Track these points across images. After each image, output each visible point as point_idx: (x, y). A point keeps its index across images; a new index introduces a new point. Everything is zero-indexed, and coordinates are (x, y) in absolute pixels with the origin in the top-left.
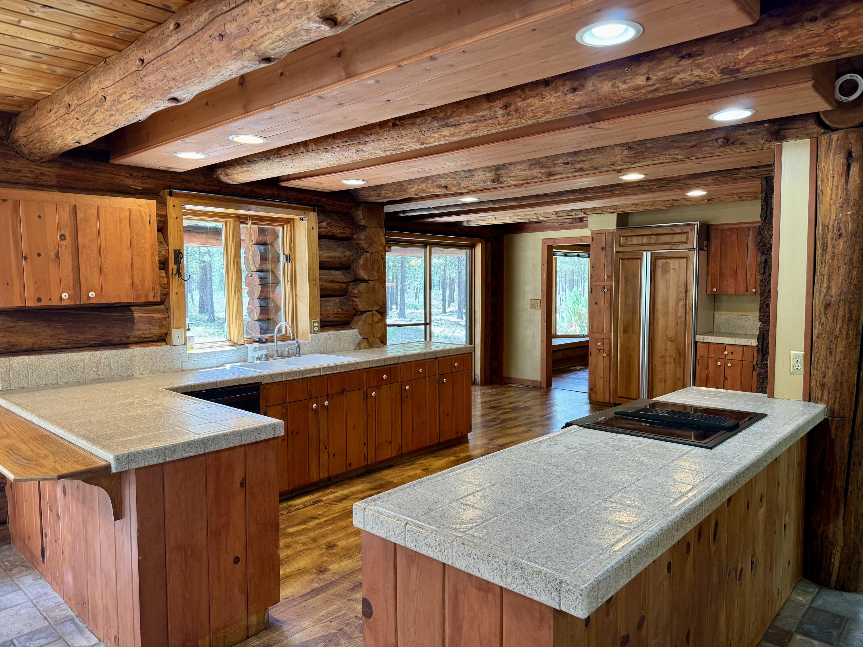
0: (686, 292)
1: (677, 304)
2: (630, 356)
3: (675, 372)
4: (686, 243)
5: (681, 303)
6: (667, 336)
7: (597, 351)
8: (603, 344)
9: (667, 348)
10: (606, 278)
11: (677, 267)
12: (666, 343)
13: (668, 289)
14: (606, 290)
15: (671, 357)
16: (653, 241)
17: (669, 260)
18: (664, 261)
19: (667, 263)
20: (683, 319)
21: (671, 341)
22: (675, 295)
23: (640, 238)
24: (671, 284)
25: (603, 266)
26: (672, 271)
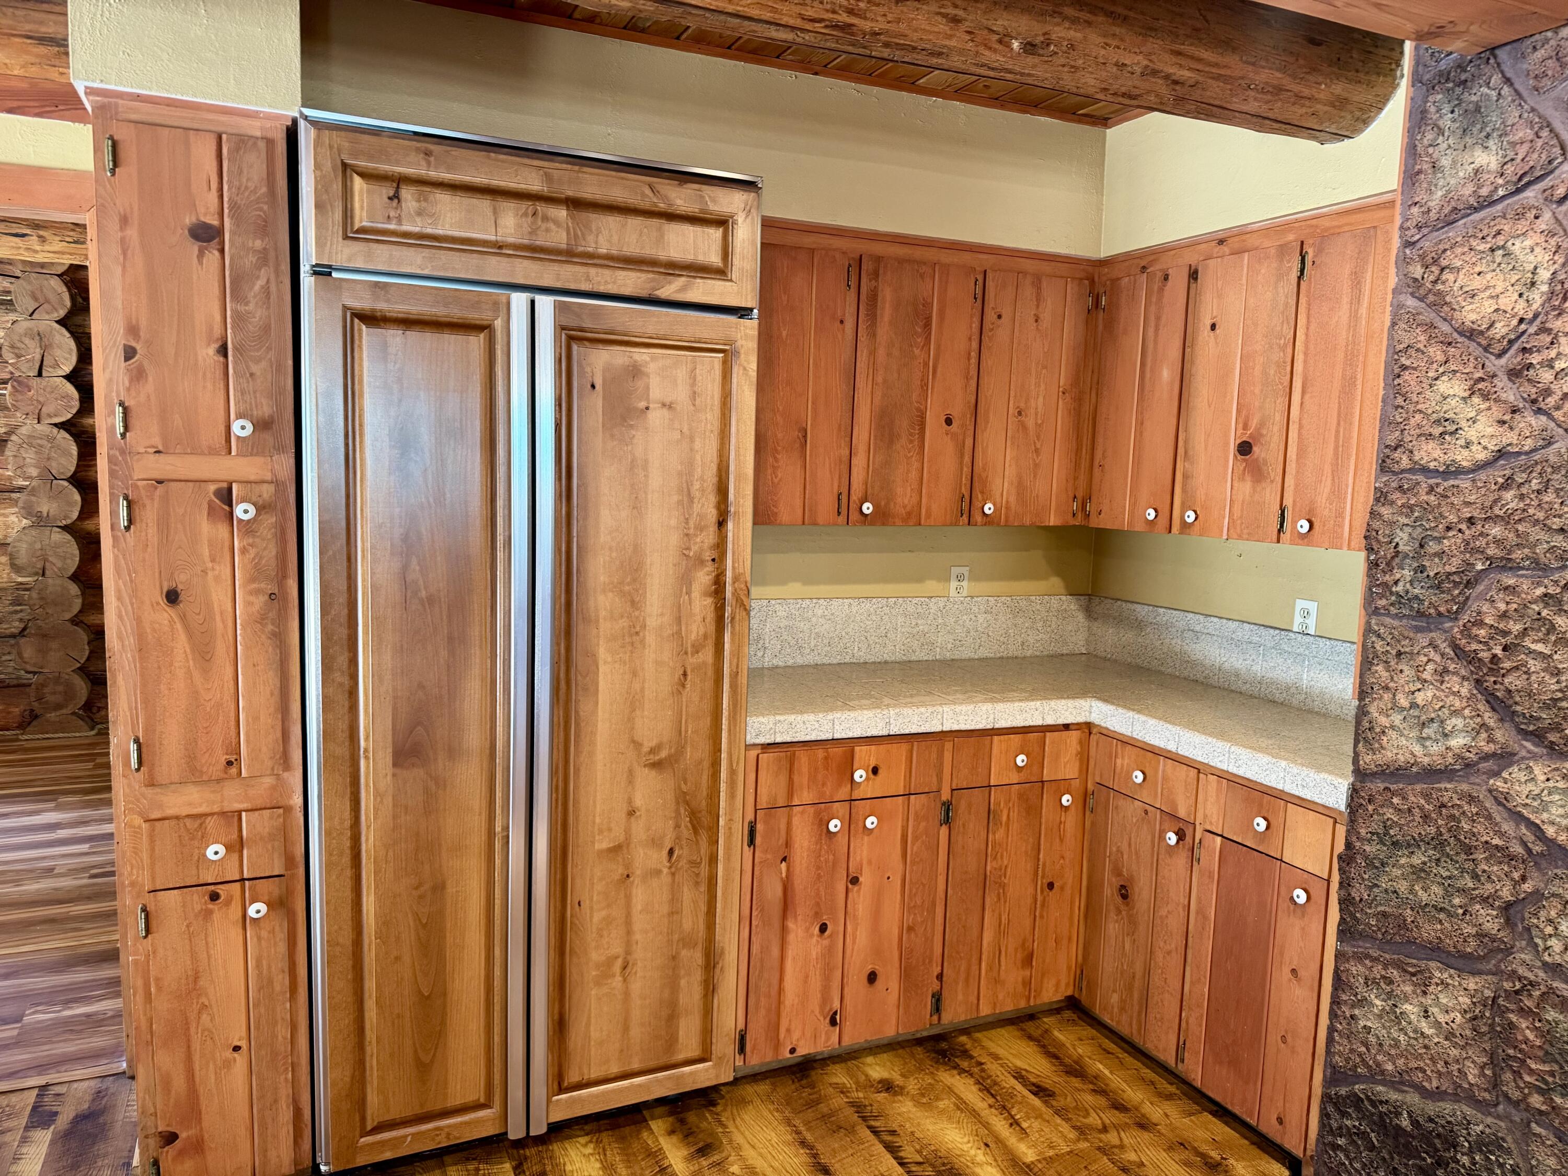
0: (721, 524)
1: (685, 580)
2: (439, 888)
3: (674, 912)
4: (721, 273)
5: (703, 578)
6: (637, 745)
7: (198, 898)
8: (236, 846)
9: (638, 802)
10: (241, 428)
11: (681, 394)
12: (631, 780)
13: (637, 506)
14: (243, 511)
15: (655, 842)
16: (558, 238)
17: (641, 355)
18: (616, 357)
19: (635, 371)
20: (707, 655)
21: (657, 765)
22: (675, 539)
23: (484, 205)
24: (655, 480)
25: (210, 352)
26: (656, 417)
